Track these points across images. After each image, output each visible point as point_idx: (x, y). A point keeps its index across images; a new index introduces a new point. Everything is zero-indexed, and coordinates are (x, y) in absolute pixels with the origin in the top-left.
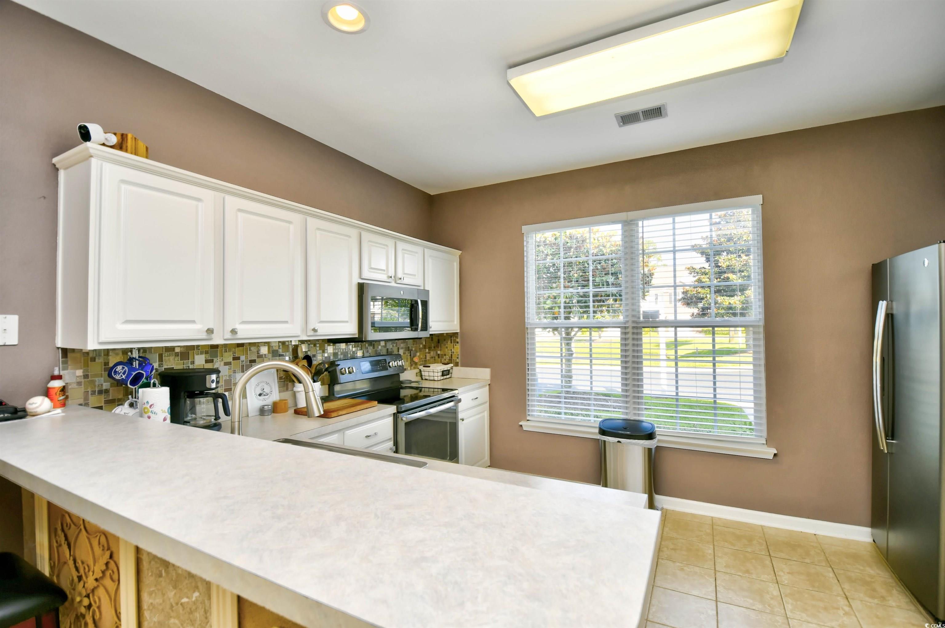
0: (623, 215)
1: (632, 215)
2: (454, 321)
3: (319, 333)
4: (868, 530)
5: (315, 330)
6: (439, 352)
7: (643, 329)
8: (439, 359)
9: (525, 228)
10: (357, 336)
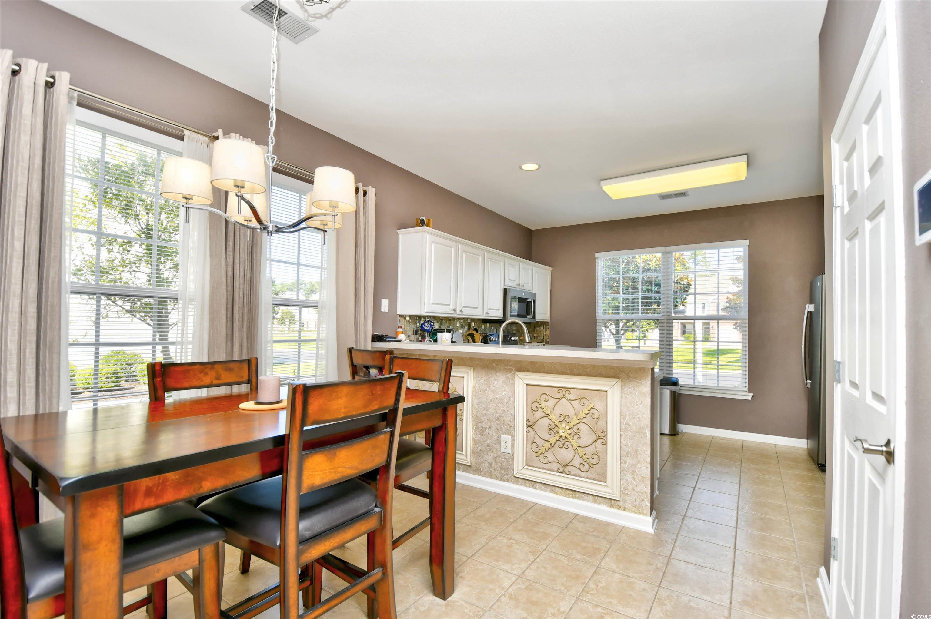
0: (662, 249)
1: (668, 249)
2: (547, 314)
3: (489, 315)
4: (806, 441)
5: (487, 313)
6: (535, 335)
7: (674, 321)
8: (535, 340)
9: (597, 255)
10: (502, 319)
